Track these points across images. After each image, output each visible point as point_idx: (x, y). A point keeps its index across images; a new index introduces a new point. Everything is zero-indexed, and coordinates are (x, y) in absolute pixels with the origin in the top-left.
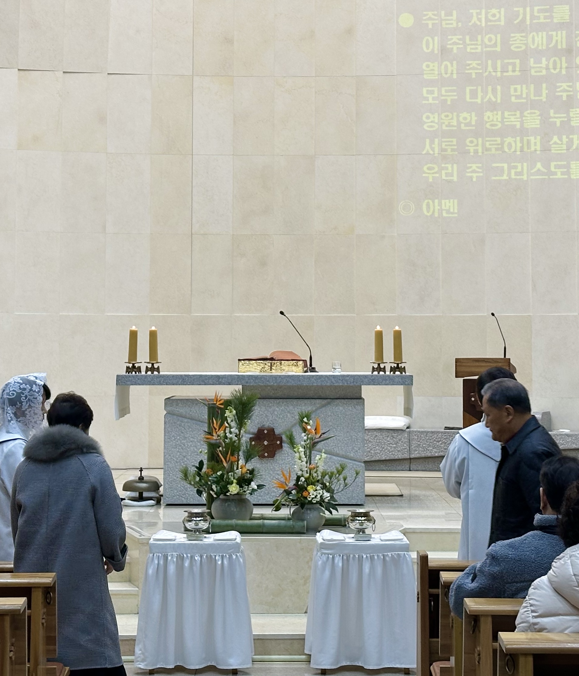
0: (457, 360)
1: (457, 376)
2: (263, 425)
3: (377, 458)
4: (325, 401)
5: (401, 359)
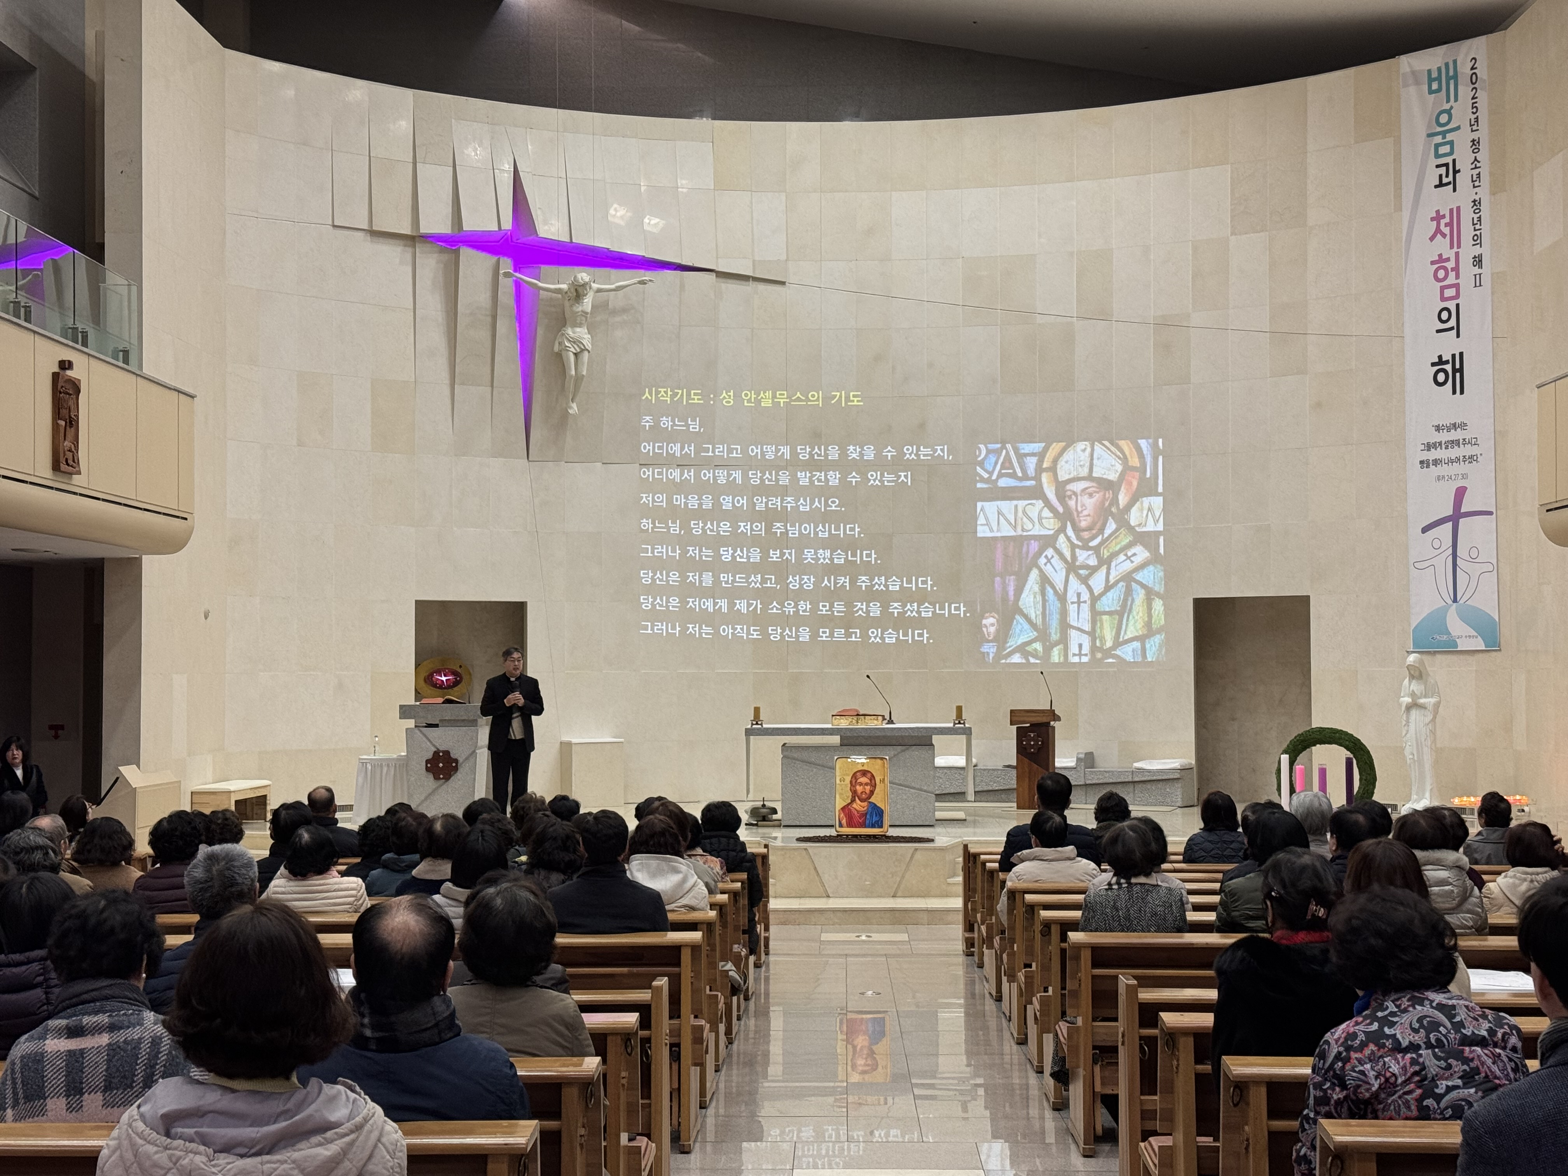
0: (1012, 711)
1: (1011, 724)
3: (947, 792)
4: (904, 748)
5: (961, 717)
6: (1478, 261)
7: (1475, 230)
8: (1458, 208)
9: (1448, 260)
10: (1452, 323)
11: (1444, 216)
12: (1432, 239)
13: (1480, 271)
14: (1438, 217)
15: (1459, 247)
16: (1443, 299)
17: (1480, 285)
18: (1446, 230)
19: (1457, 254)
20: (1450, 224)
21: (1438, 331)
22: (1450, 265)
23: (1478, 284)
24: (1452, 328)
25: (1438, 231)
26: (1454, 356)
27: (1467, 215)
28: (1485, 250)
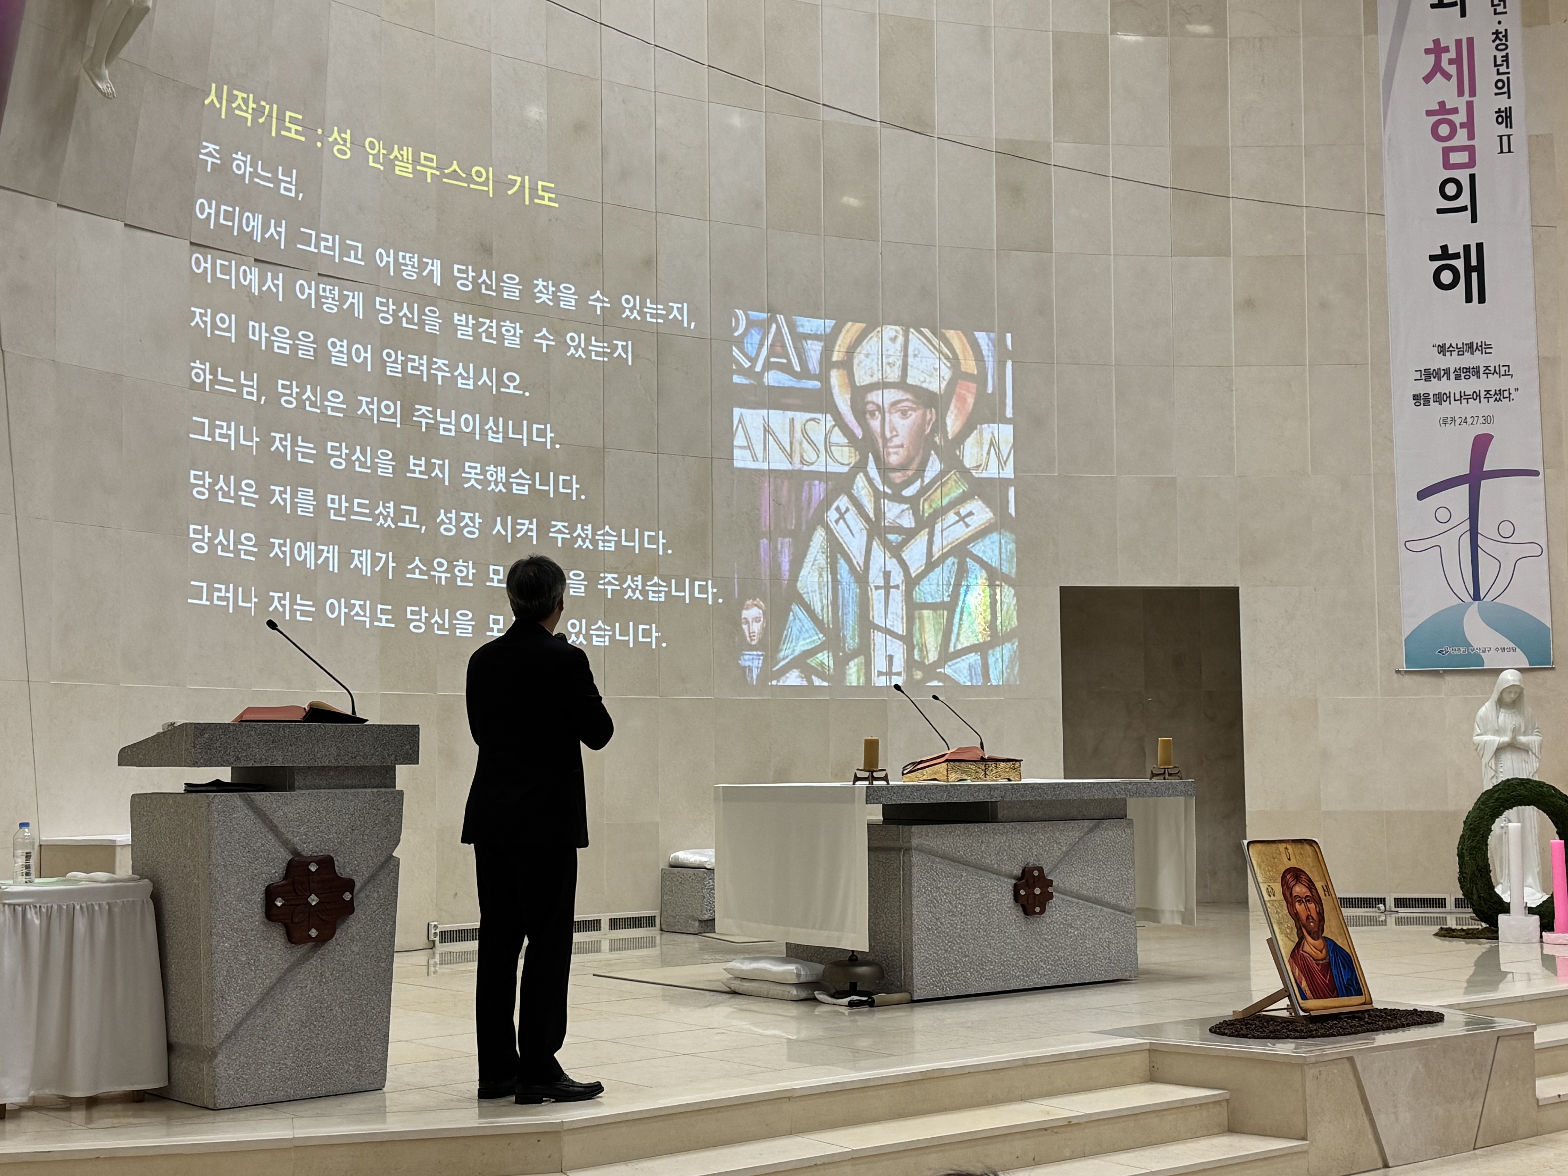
2: (1029, 863)
6: (1505, 117)
7: (1498, 73)
8: (1470, 41)
9: (1455, 111)
10: (1464, 200)
11: (1446, 49)
12: (1428, 79)
13: (1508, 131)
14: (1437, 49)
15: (1473, 93)
16: (1447, 165)
17: (1510, 151)
18: (1452, 70)
19: (1470, 106)
20: (1457, 61)
21: (1440, 211)
22: (1460, 118)
23: (1505, 149)
24: (1464, 209)
25: (1437, 68)
26: (1467, 248)
27: (1485, 52)
28: (1517, 103)
